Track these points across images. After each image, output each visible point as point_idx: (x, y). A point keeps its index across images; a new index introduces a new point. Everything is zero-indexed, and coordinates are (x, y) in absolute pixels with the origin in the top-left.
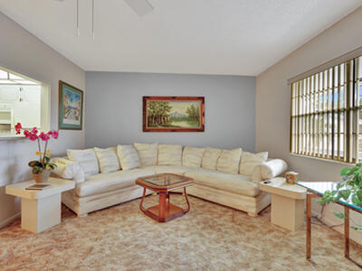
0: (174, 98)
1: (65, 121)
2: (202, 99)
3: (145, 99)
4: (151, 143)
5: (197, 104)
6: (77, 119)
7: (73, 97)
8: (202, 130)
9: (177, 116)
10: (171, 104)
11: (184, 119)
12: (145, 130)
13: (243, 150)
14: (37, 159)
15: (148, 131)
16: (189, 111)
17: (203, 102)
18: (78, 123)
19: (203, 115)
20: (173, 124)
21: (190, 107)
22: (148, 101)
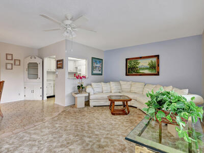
0: (141, 58)
1: (94, 72)
2: (158, 56)
3: (127, 60)
4: (128, 81)
5: (154, 60)
6: (100, 71)
7: (98, 62)
8: (158, 74)
9: (143, 67)
10: (140, 61)
11: (147, 68)
12: (126, 75)
13: (173, 87)
14: (79, 85)
15: (128, 75)
16: (149, 64)
17: (158, 58)
18: (100, 72)
19: (158, 65)
20: (141, 71)
21: (150, 62)
22: (128, 61)
